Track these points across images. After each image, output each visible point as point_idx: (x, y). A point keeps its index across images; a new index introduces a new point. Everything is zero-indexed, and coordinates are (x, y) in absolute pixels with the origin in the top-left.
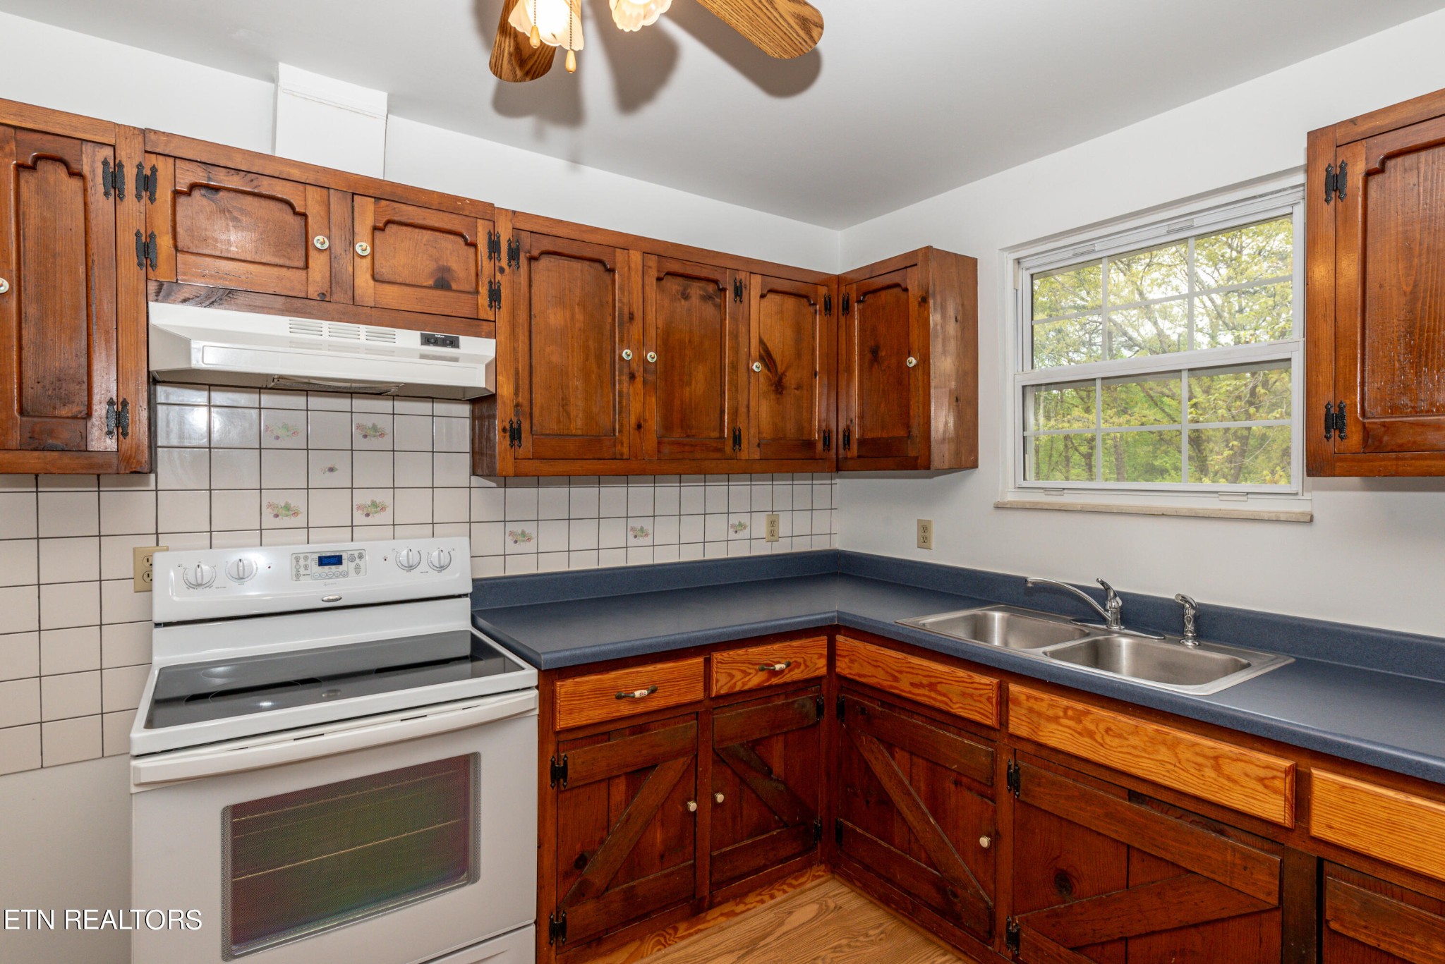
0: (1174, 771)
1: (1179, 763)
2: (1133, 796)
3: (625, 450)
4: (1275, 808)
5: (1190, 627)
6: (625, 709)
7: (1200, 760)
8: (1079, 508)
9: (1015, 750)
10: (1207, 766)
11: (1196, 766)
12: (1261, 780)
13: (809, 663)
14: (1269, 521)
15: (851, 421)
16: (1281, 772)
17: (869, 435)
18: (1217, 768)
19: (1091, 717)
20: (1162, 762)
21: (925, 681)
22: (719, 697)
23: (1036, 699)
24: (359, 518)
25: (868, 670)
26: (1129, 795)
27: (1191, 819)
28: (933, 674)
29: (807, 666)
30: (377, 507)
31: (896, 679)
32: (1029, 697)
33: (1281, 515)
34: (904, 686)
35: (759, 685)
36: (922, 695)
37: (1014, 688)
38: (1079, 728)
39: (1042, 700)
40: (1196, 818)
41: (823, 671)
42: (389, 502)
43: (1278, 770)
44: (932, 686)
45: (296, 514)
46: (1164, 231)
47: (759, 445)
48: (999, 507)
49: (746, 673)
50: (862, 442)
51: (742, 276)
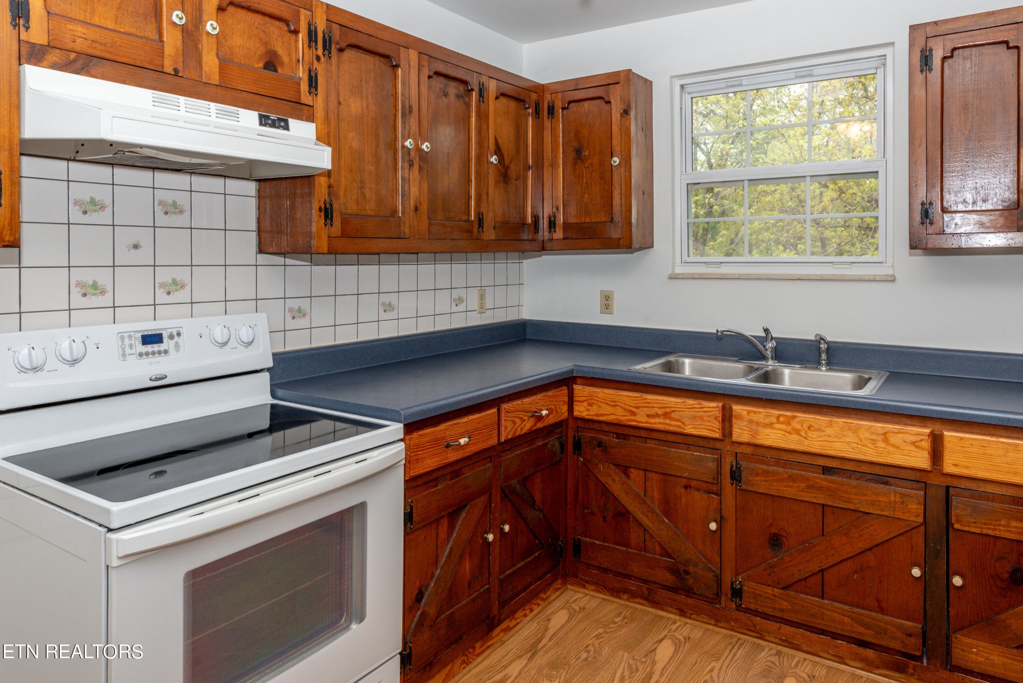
0: (857, 447)
1: (861, 441)
2: (826, 470)
3: (407, 230)
4: (921, 460)
5: (824, 356)
6: (453, 456)
7: (874, 437)
8: (737, 277)
9: (736, 453)
10: (879, 441)
11: (872, 442)
12: (913, 443)
13: (558, 410)
14: (869, 281)
15: (557, 209)
16: (926, 436)
17: (573, 220)
18: (886, 440)
19: (797, 419)
20: (849, 443)
21: (660, 412)
22: (507, 441)
23: (755, 412)
24: (161, 297)
25: (606, 409)
26: (823, 471)
27: (866, 478)
28: (668, 405)
29: (557, 412)
30: (177, 285)
31: (633, 413)
32: (749, 412)
33: (877, 277)
34: (641, 419)
35: (530, 429)
36: (657, 423)
37: (737, 408)
38: (789, 428)
39: (760, 412)
40: (870, 477)
41: (566, 415)
42: (187, 280)
43: (923, 435)
44: (666, 415)
45: (103, 293)
46: (793, 76)
47: (494, 228)
48: (673, 277)
49: (523, 420)
50: (567, 226)
51: (484, 79)
